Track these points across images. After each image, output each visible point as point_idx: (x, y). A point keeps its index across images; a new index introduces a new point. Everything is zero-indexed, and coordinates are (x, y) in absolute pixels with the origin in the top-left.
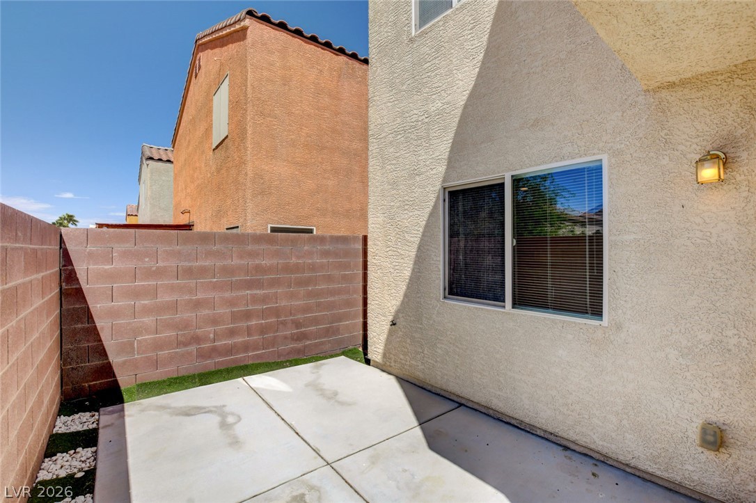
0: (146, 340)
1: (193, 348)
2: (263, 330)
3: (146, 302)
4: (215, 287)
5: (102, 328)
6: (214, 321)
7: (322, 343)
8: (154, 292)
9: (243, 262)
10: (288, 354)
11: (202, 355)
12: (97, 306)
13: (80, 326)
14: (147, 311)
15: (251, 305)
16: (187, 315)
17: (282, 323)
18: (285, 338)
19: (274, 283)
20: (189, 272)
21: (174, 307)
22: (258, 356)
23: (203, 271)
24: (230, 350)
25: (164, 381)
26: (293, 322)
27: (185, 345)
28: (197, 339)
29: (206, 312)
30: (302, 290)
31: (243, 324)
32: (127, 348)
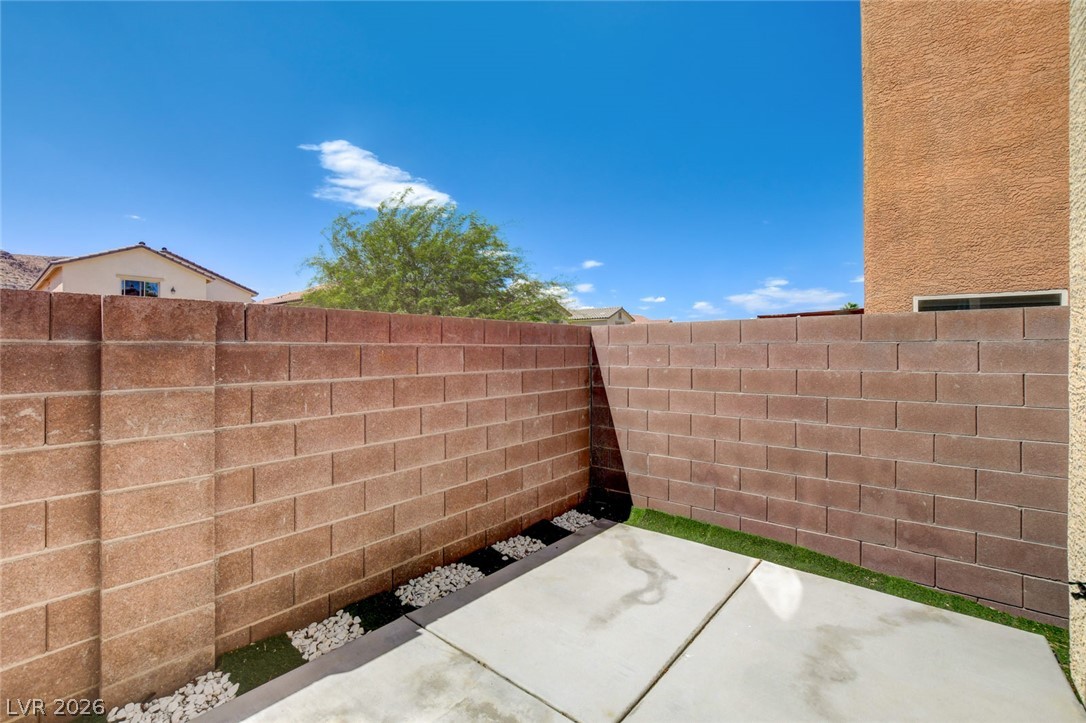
0: (658, 458)
1: (709, 487)
2: (826, 495)
3: (658, 412)
4: (740, 404)
5: (620, 434)
6: (740, 457)
7: (997, 578)
8: (666, 401)
9: (786, 369)
10: (886, 562)
11: (720, 500)
12: (617, 408)
13: (603, 427)
14: (661, 423)
15: (803, 444)
16: (702, 439)
17: (871, 495)
18: (880, 527)
19: (848, 412)
20: (706, 379)
21: (689, 424)
22: (815, 540)
23: (723, 379)
24: (766, 510)
25: (673, 518)
26: (901, 500)
27: (702, 480)
28: (713, 476)
29: (726, 440)
30: (925, 437)
31: (788, 474)
32: (640, 462)
